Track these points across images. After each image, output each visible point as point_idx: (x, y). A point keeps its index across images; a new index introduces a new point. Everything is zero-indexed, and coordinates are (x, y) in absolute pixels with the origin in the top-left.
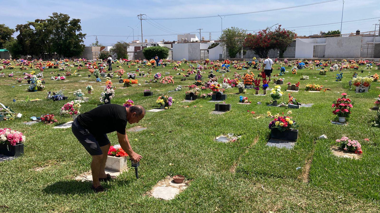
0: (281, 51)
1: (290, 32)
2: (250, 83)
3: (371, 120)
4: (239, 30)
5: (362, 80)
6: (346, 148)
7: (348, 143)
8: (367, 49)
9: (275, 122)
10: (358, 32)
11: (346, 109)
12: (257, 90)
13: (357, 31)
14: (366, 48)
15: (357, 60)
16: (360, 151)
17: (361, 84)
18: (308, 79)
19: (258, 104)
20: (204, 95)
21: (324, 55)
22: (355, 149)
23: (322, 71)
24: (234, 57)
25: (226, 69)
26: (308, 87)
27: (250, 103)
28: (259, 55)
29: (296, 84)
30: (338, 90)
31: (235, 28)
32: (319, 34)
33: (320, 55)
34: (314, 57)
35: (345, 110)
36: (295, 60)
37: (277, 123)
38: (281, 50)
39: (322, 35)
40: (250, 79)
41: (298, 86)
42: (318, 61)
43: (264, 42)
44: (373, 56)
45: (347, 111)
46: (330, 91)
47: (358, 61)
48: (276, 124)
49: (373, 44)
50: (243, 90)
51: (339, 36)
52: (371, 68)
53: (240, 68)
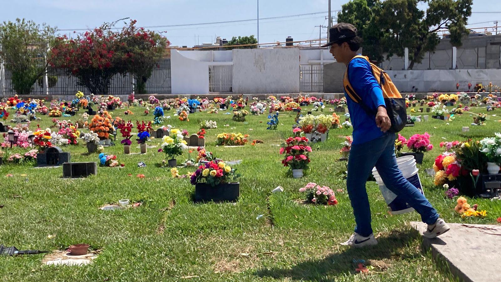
0: (139, 78)
1: (157, 35)
2: (105, 134)
3: (340, 172)
4: (35, 27)
5: (315, 120)
6: (314, 199)
7: (317, 191)
8: (310, 75)
9: (202, 171)
10: (289, 42)
11: (303, 155)
12: (126, 144)
13: (287, 38)
14: (308, 72)
15: (294, 96)
16: (334, 200)
17: (314, 129)
18: (215, 128)
19: (139, 166)
20: (17, 156)
21: (231, 88)
22: (327, 199)
23: (238, 114)
24: (28, 92)
25: (28, 114)
26: (221, 139)
27: (122, 166)
28: (89, 86)
29: (198, 134)
30: (277, 142)
31: (26, 22)
32: (214, 43)
33: (222, 88)
34: (210, 91)
35: (301, 156)
36: (171, 97)
37: (205, 172)
38: (138, 75)
39: (221, 45)
40: (103, 125)
41: (202, 138)
42: (221, 99)
43: (99, 56)
44: (322, 90)
45: (305, 158)
46: (262, 144)
47: (297, 98)
48: (203, 173)
49: (320, 64)
50: (96, 146)
51: (255, 47)
52: (322, 109)
53: (56, 114)
